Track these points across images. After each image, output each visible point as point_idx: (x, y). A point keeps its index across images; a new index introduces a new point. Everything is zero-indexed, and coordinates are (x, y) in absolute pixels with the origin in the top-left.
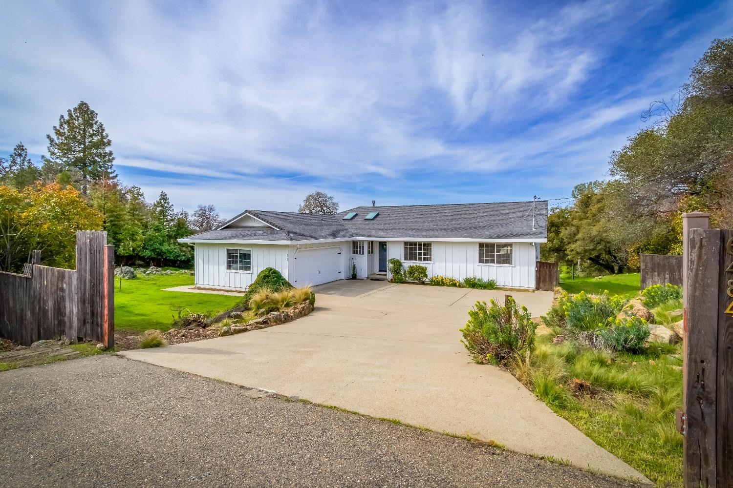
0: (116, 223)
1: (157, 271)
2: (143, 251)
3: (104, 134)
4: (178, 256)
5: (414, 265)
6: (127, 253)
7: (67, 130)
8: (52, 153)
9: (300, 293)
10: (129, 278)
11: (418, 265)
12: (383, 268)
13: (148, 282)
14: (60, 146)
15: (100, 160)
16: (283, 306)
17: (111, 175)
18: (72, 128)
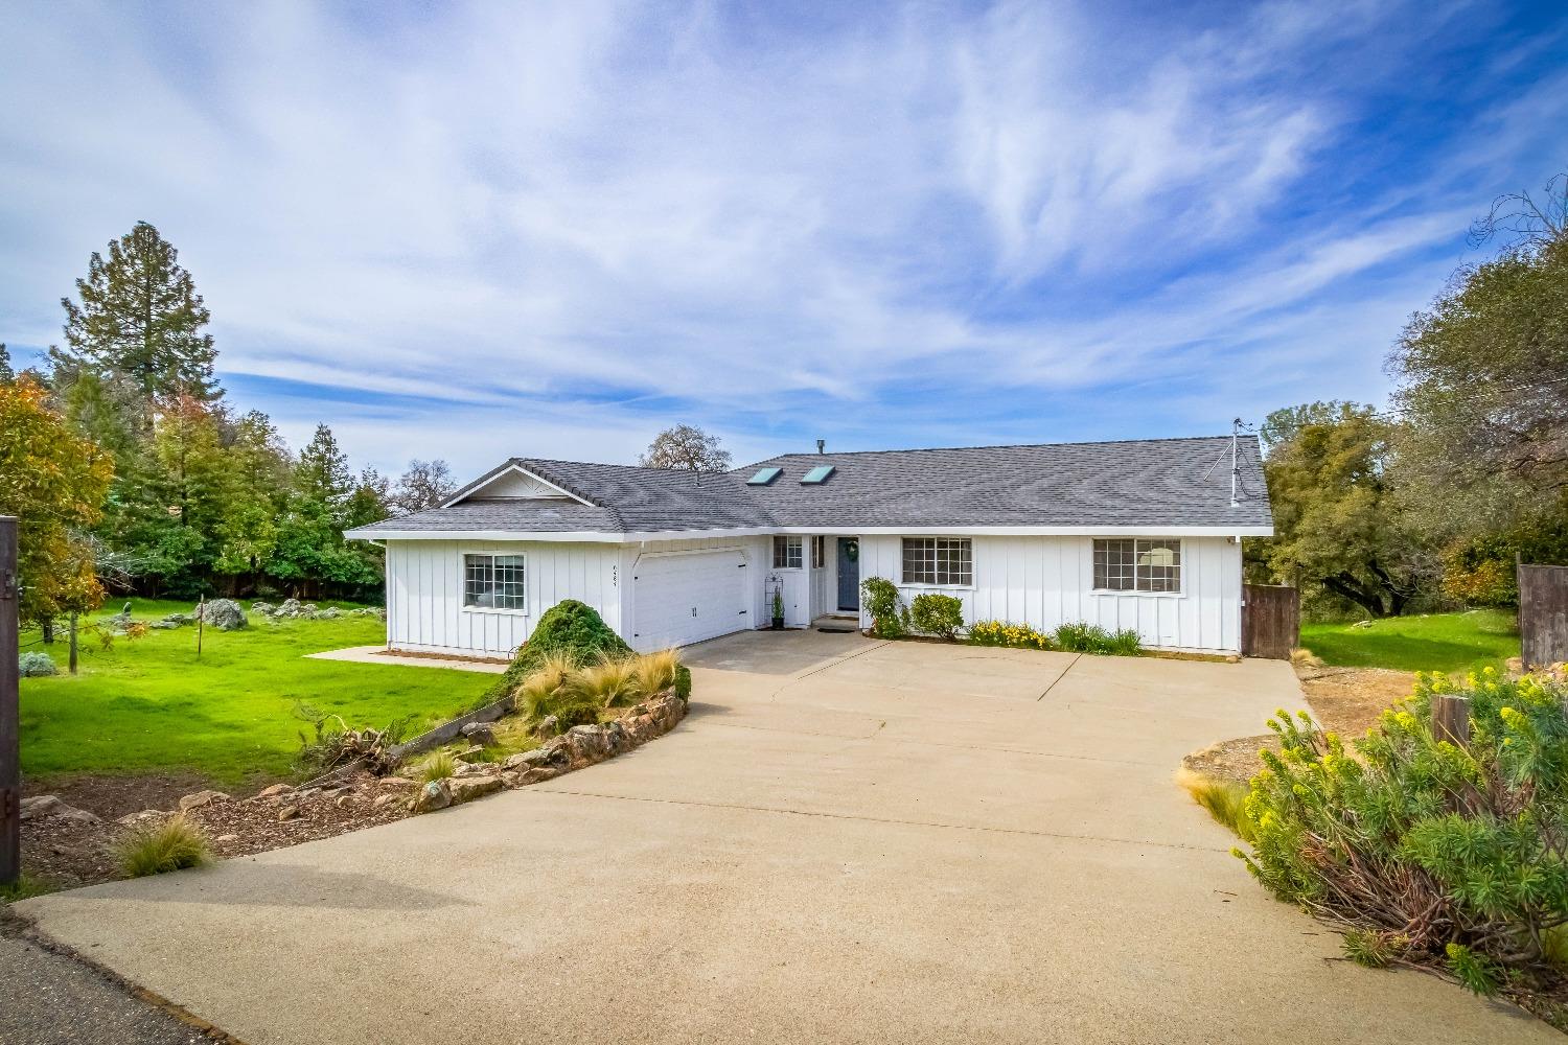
0: (214, 496)
1: (300, 610)
2: (274, 564)
3: (193, 297)
4: (358, 575)
5: (929, 593)
6: (236, 568)
7: (109, 288)
8: (75, 341)
9: (650, 666)
10: (229, 627)
11: (937, 593)
12: (848, 601)
13: (273, 636)
14: (93, 325)
15: (183, 356)
16: (607, 703)
17: (210, 391)
18: (119, 284)
